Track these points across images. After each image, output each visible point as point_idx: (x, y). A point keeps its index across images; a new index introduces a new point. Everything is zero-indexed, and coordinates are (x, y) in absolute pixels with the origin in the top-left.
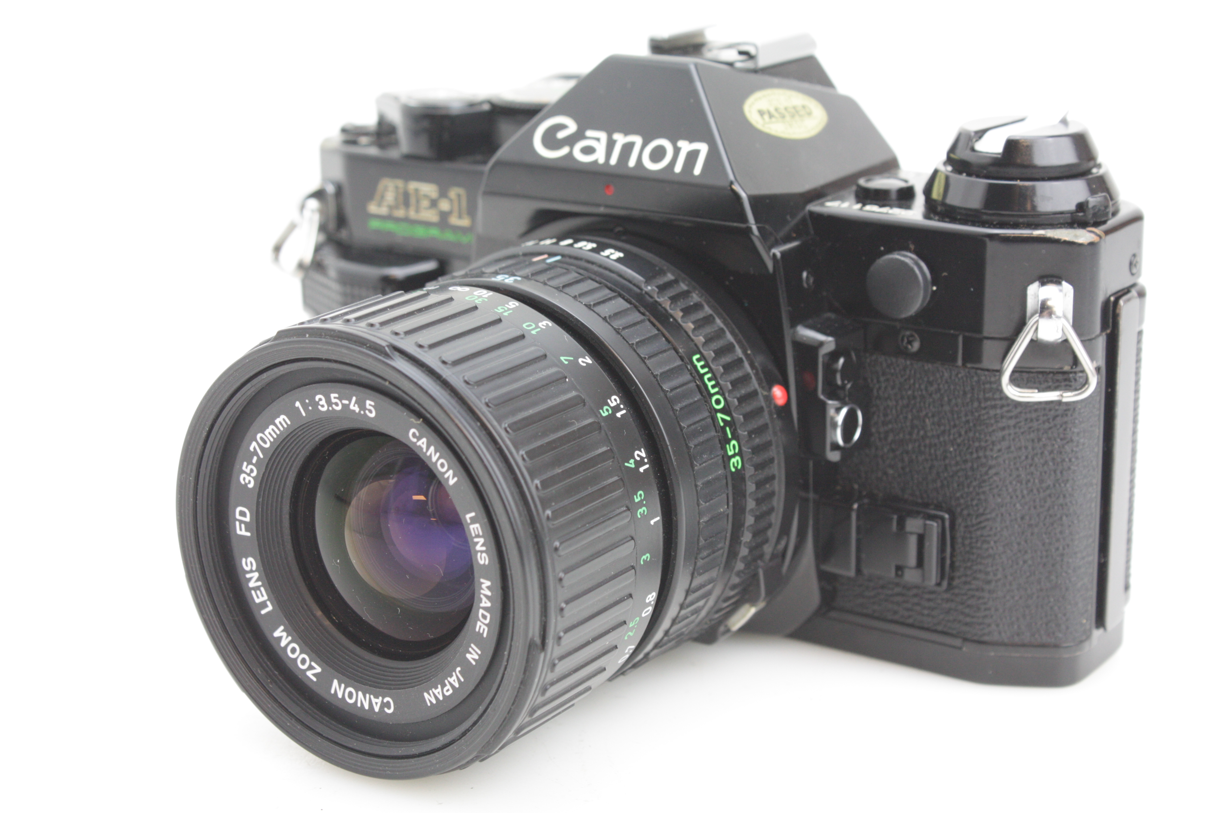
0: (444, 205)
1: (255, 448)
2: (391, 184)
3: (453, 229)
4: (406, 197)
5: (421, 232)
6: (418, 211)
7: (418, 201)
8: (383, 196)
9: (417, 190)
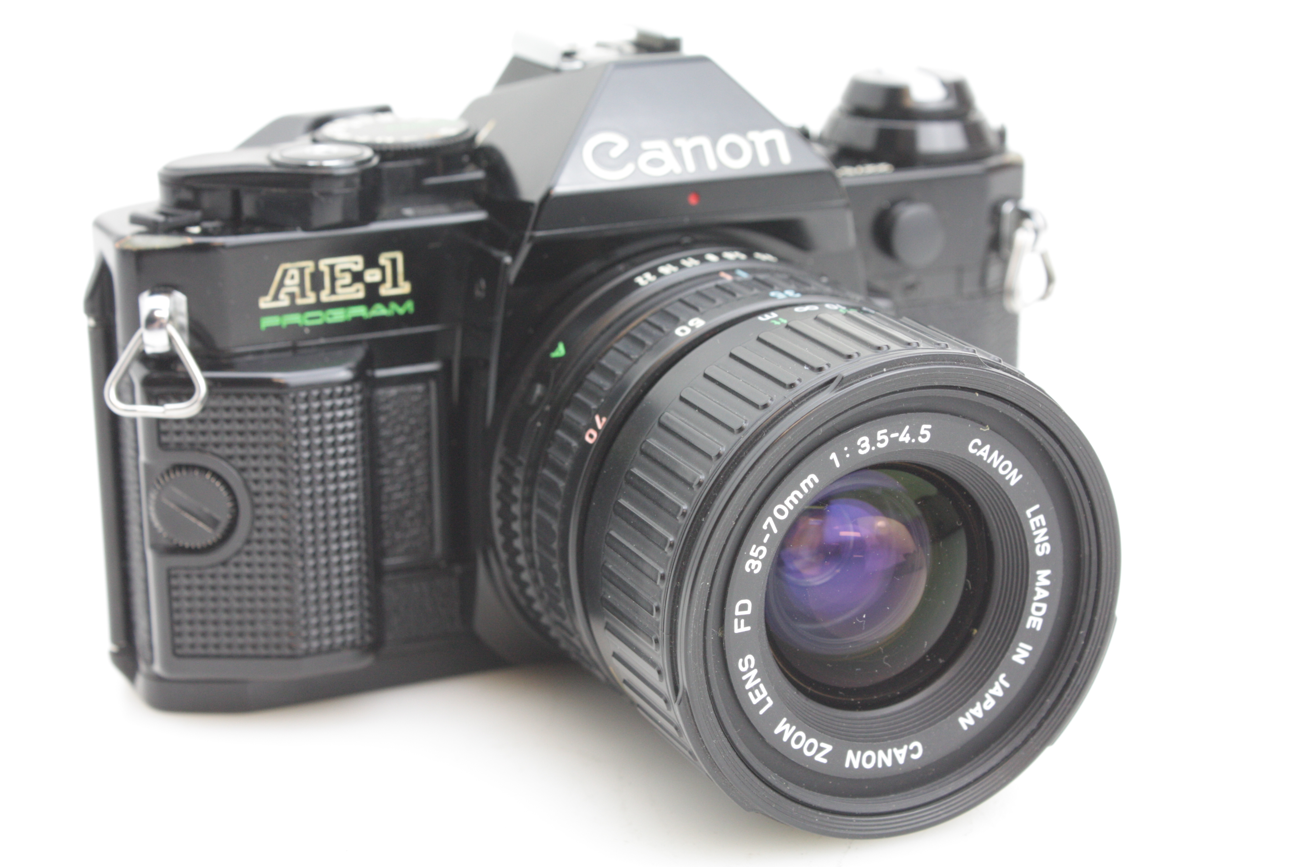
0: (372, 276)
1: (769, 525)
2: (293, 268)
3: (386, 301)
4: (317, 278)
5: (338, 316)
6: (333, 291)
7: (333, 279)
8: (281, 285)
9: (332, 267)
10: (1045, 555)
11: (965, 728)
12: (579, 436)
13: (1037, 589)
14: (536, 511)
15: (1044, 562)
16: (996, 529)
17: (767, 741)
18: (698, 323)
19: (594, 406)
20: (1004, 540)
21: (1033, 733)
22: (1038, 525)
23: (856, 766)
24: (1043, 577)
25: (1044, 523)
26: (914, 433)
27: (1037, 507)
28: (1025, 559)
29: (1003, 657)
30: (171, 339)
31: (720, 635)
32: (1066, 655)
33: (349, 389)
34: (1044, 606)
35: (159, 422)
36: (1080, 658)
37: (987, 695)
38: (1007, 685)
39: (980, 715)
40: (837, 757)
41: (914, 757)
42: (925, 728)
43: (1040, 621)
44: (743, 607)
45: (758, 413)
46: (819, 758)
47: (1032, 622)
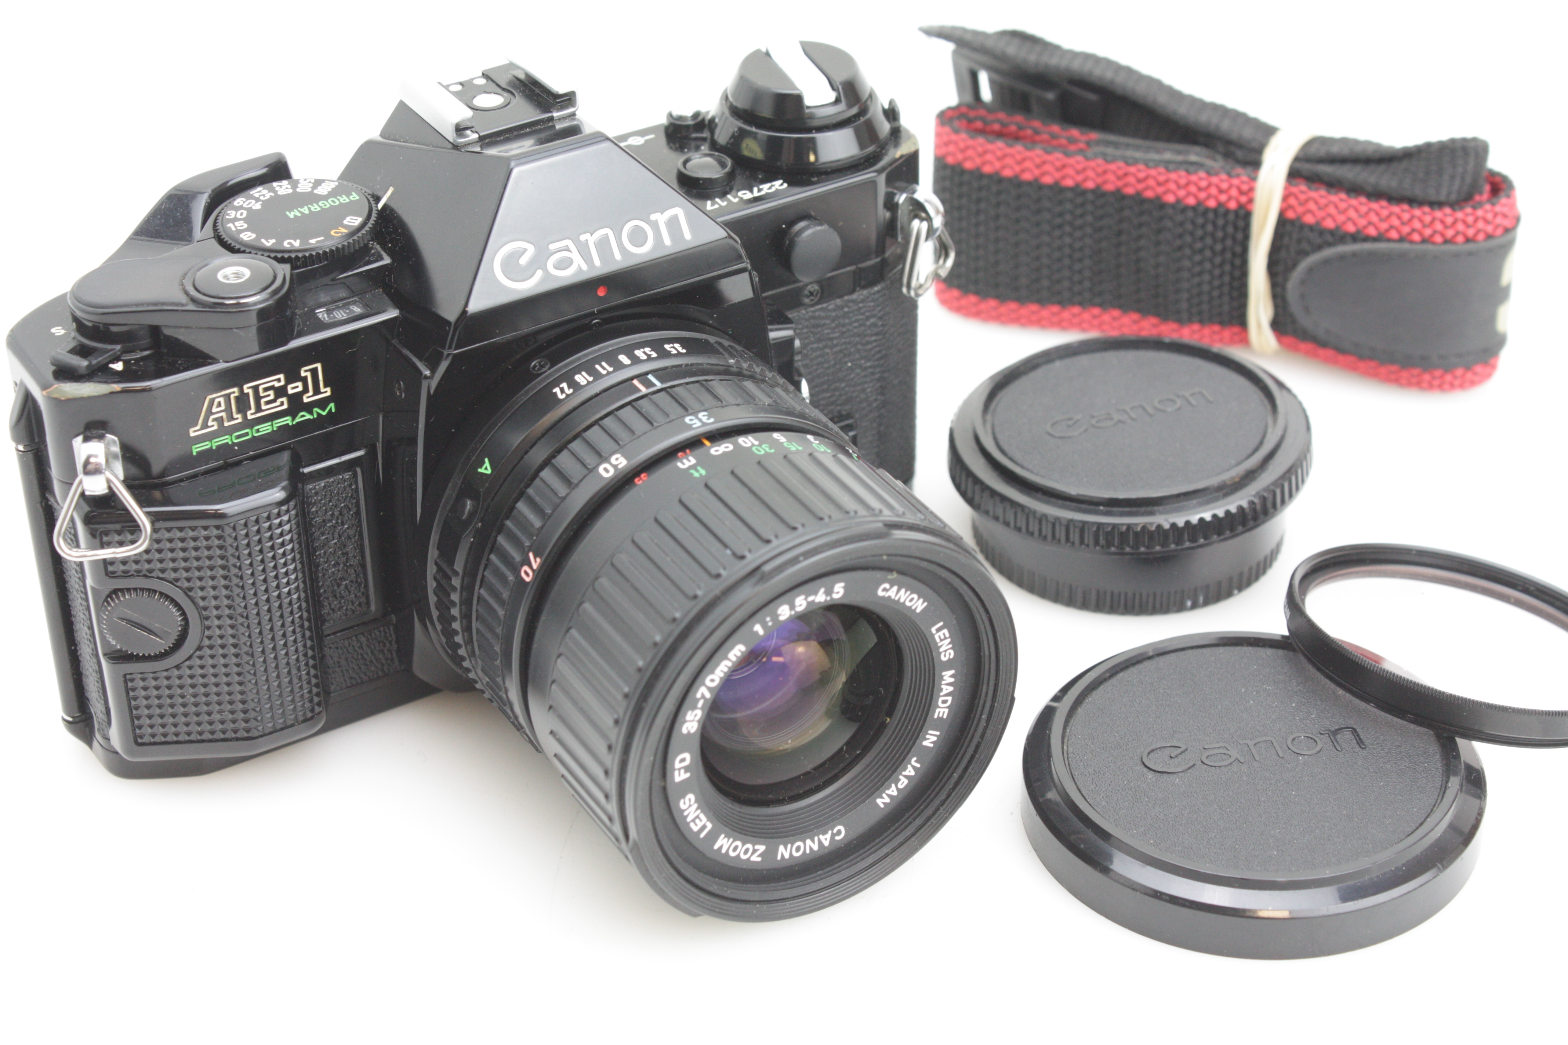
0: (295, 388)
1: (702, 693)
2: (219, 397)
3: (309, 407)
4: (242, 403)
5: (266, 428)
6: (259, 409)
7: (258, 398)
8: (209, 412)
9: (256, 389)
10: (949, 659)
11: (882, 806)
12: (516, 571)
13: (943, 686)
14: (475, 625)
15: (948, 665)
16: (904, 640)
17: (708, 856)
18: (620, 461)
19: (527, 544)
20: (911, 649)
21: (943, 803)
22: (942, 637)
23: (787, 856)
24: (948, 676)
25: (947, 635)
26: (829, 592)
27: (941, 624)
28: (931, 663)
29: (914, 743)
30: (108, 481)
31: (663, 784)
32: (970, 736)
33: (284, 508)
34: (950, 699)
35: (106, 563)
36: (982, 736)
37: (901, 777)
38: (918, 765)
39: (895, 793)
40: (770, 853)
41: (837, 838)
42: (846, 813)
43: (947, 710)
44: (683, 760)
45: (689, 604)
46: (755, 858)
47: (939, 712)
